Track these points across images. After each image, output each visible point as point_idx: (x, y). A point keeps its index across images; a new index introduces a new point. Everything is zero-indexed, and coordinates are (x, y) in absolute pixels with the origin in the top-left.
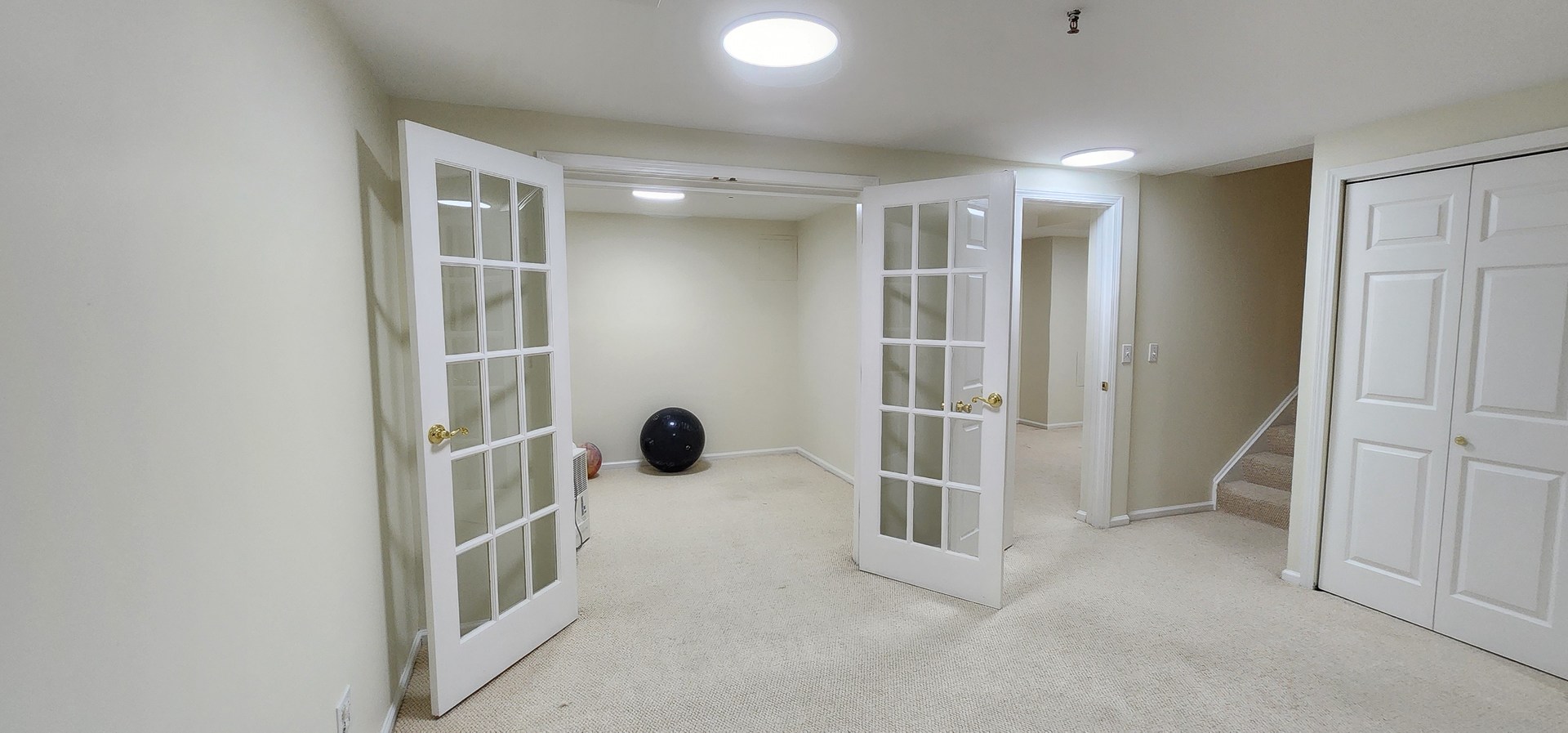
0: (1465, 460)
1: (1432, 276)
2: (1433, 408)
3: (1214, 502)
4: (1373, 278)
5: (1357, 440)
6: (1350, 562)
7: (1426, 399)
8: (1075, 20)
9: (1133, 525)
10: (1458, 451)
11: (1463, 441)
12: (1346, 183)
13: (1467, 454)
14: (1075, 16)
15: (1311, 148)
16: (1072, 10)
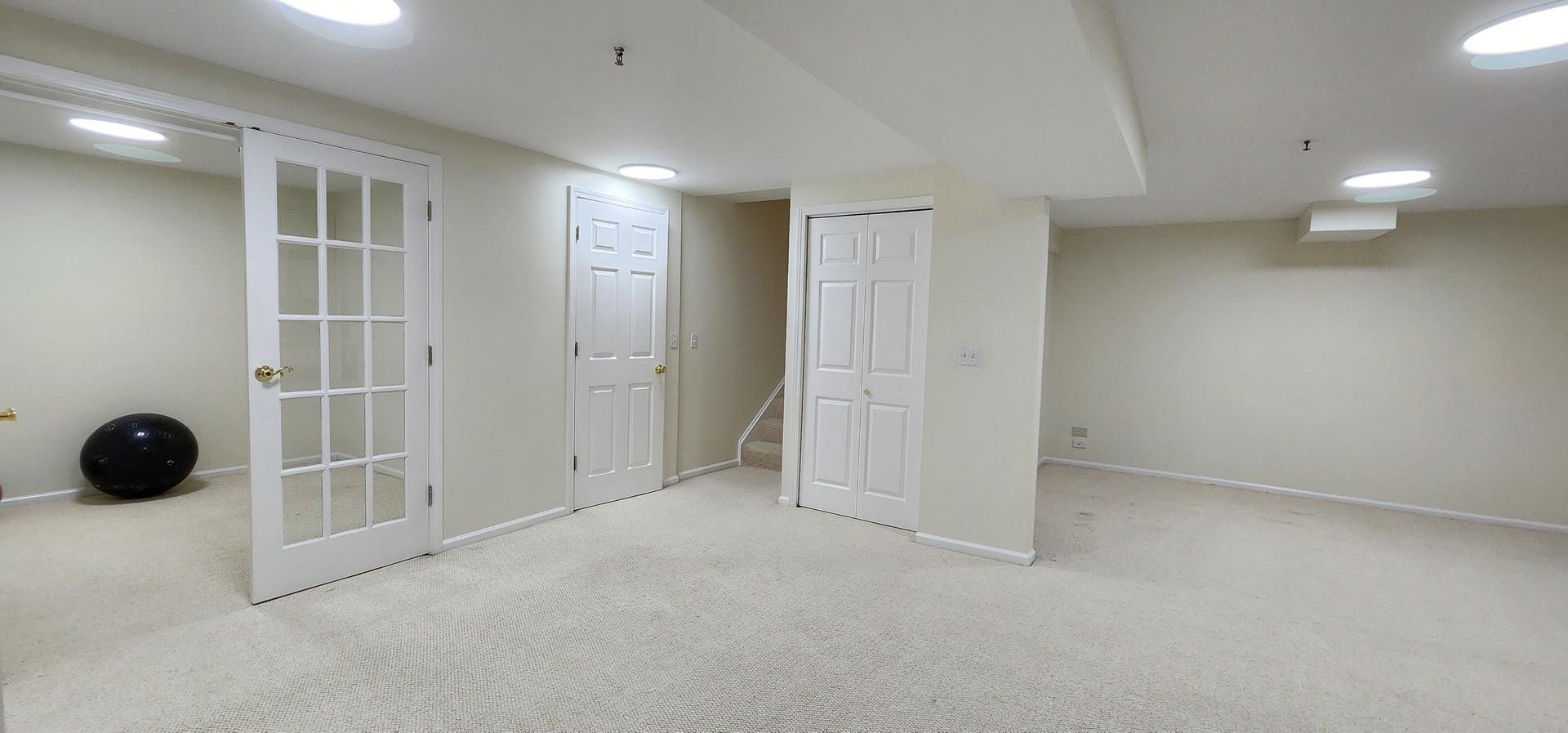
0: (869, 403)
1: (851, 285)
2: (853, 372)
3: (739, 459)
4: (824, 285)
5: (817, 397)
6: (815, 483)
7: (850, 367)
8: (621, 55)
9: (682, 483)
10: (866, 398)
11: (867, 392)
12: (808, 218)
13: (870, 400)
14: (620, 52)
15: (788, 191)
16: (618, 47)
